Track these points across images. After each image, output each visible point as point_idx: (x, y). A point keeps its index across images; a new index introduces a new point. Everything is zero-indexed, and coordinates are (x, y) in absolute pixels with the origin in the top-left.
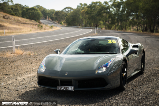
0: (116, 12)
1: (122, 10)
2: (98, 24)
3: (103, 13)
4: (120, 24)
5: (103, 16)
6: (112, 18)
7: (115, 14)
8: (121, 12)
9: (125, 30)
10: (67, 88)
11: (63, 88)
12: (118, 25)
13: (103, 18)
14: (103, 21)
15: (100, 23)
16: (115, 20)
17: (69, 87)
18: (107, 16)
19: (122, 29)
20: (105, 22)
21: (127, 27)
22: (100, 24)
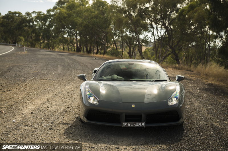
0: (41, 27)
1: (49, 24)
2: (18, 40)
3: (25, 27)
4: (46, 42)
5: (25, 31)
6: (36, 33)
7: (40, 29)
8: (47, 26)
9: (53, 49)
10: (135, 124)
11: (130, 125)
12: (43, 42)
13: (25, 32)
14: (24, 37)
15: (20, 38)
16: (40, 36)
17: (138, 123)
18: (30, 30)
19: (49, 48)
20: (26, 37)
21: (55, 45)
22: (19, 40)
